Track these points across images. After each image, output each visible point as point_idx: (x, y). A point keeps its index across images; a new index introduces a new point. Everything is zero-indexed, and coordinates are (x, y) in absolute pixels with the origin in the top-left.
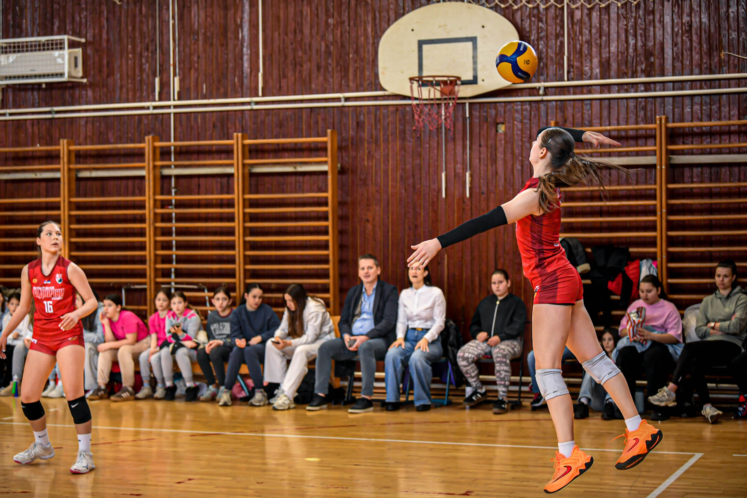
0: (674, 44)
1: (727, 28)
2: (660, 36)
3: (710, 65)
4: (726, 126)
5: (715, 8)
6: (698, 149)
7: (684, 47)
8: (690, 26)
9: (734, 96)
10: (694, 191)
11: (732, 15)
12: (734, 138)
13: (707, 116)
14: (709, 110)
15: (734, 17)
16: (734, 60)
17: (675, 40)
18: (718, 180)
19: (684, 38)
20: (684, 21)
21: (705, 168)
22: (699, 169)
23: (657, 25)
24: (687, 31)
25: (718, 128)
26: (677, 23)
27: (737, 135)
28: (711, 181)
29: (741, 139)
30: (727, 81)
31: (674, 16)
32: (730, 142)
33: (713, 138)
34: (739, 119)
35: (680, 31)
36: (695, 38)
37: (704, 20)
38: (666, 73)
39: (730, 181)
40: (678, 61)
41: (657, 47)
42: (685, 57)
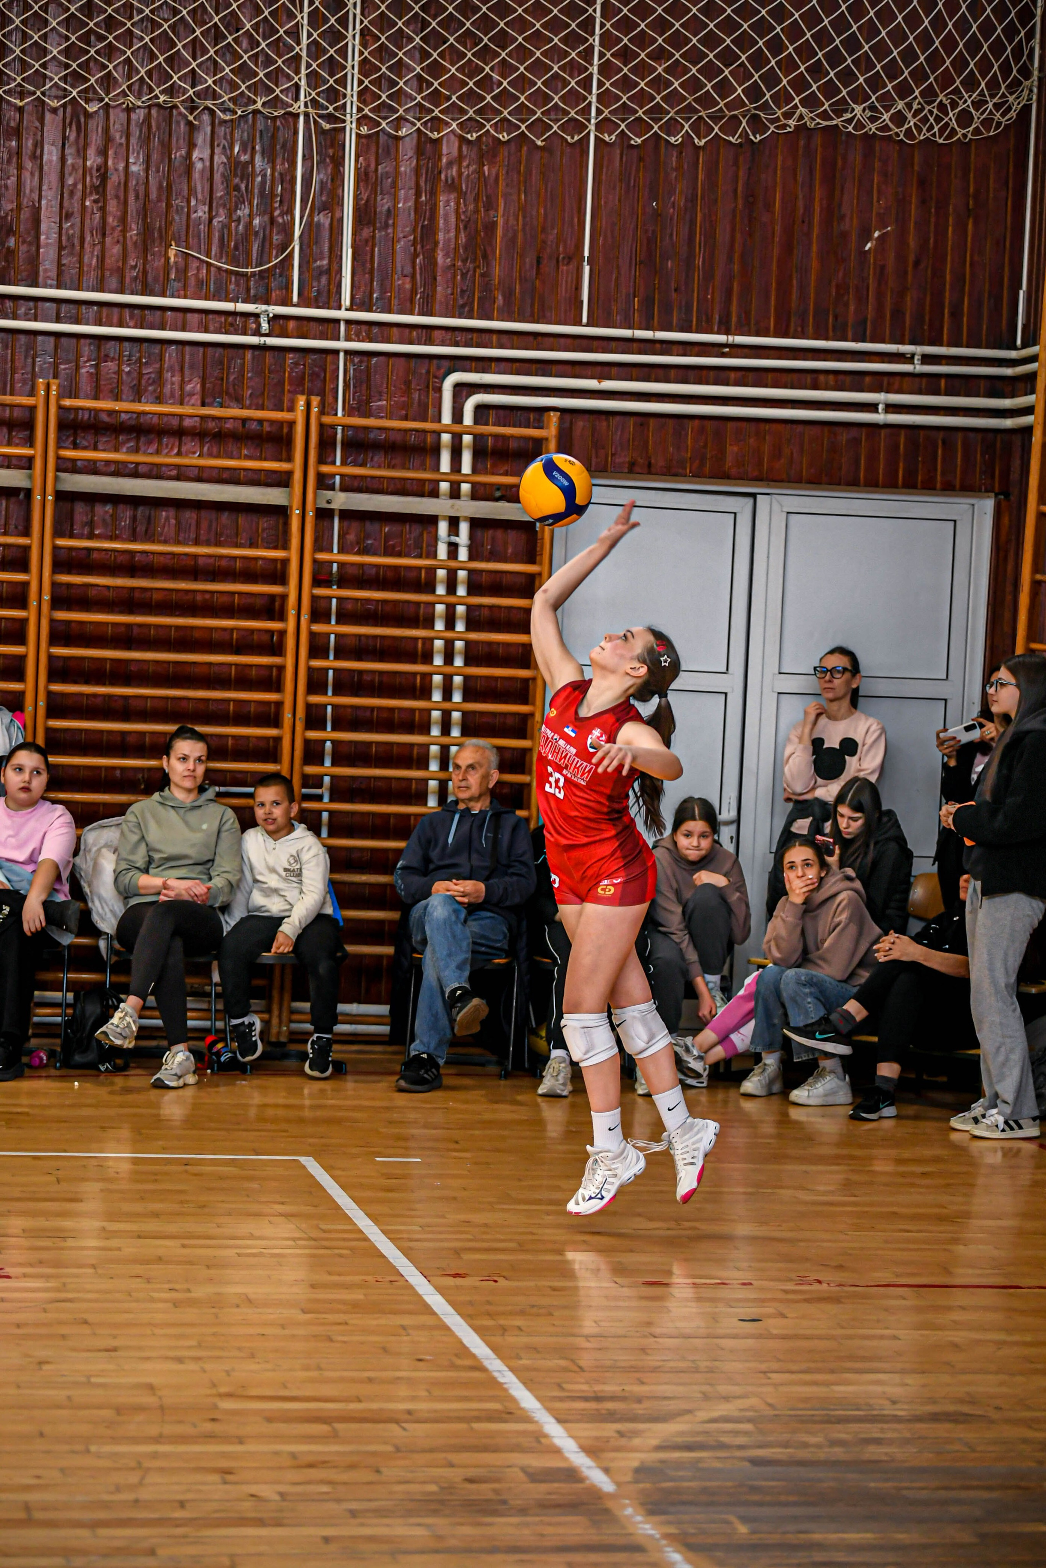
0: (65, 215)
1: (185, 193)
2: (31, 191)
3: (145, 272)
4: (173, 415)
5: (162, 142)
6: (108, 462)
7: (87, 222)
8: (104, 177)
9: (195, 348)
10: (95, 555)
11: (199, 166)
12: (189, 444)
13: (132, 387)
14: (135, 375)
15: (202, 171)
16: (198, 269)
17: (66, 204)
18: (149, 537)
19: (88, 203)
20: (89, 163)
21: (121, 507)
22: (109, 508)
23: (28, 164)
24: (96, 189)
25: (155, 420)
26: (73, 165)
27: (197, 440)
28: (134, 538)
29: (206, 449)
30: (180, 315)
31: (67, 151)
32: (179, 454)
33: (143, 439)
34: (203, 404)
35: (80, 187)
36: (112, 206)
37: (134, 168)
38: (41, 279)
39: (179, 543)
40: (71, 254)
41: (25, 214)
42: (86, 245)
